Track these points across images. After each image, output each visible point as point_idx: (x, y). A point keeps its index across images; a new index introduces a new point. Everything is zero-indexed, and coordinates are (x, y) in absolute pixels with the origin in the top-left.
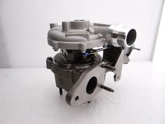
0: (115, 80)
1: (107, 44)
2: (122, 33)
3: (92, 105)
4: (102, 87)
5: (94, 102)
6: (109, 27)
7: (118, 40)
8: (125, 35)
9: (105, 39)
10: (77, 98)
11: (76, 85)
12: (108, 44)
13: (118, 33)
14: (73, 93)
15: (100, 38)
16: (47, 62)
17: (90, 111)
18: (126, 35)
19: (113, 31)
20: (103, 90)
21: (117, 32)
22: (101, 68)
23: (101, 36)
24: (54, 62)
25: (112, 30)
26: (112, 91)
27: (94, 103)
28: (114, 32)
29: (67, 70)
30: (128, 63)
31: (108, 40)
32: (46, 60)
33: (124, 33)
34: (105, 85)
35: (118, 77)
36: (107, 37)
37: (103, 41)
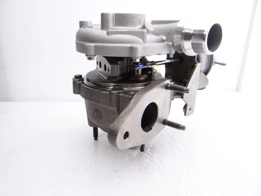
0: (185, 114)
1: (173, 52)
2: (200, 31)
3: (148, 154)
4: (166, 123)
5: (151, 150)
6: (177, 23)
7: (192, 44)
8: (205, 33)
9: (171, 44)
10: (126, 135)
11: (126, 113)
12: (176, 52)
13: (192, 32)
14: (120, 125)
15: (163, 41)
16: (74, 82)
17: (146, 164)
18: (207, 33)
19: (184, 30)
20: (167, 127)
21: (191, 30)
22: (165, 90)
23: (164, 38)
24: (85, 81)
25: (182, 28)
26: (183, 128)
27: (150, 152)
28: (186, 31)
29: (108, 93)
30: (205, 88)
31: (175, 45)
32: (73, 79)
33: (204, 31)
34: (170, 119)
35: (190, 109)
36: (174, 40)
37: (168, 45)
